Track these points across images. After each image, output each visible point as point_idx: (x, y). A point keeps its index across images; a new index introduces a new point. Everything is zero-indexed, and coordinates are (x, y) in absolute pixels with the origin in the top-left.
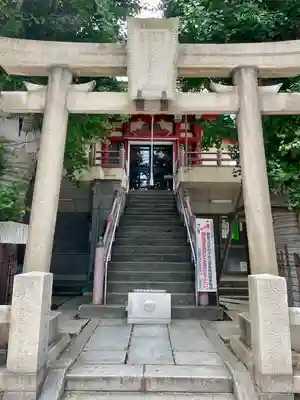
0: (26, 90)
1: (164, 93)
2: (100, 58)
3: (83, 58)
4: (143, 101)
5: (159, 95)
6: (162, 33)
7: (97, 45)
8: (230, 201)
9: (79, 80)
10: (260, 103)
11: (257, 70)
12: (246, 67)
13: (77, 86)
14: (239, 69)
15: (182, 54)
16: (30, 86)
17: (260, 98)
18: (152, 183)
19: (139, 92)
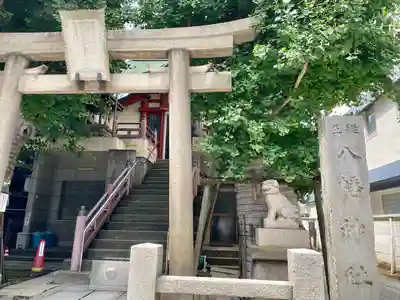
1: (99, 74)
2: (48, 45)
3: (35, 46)
4: (82, 82)
5: (95, 77)
6: (93, 23)
7: (46, 34)
9: (32, 64)
13: (31, 71)
19: (78, 75)
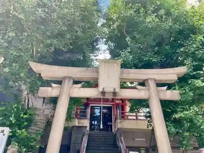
0: (51, 87)
1: (115, 89)
3: (79, 74)
4: (105, 92)
5: (112, 90)
8: (144, 139)
9: (76, 82)
10: (158, 95)
11: (155, 80)
12: (150, 79)
14: (147, 80)
15: (122, 73)
16: (54, 85)
17: (158, 92)
18: (101, 127)
19: (103, 89)
